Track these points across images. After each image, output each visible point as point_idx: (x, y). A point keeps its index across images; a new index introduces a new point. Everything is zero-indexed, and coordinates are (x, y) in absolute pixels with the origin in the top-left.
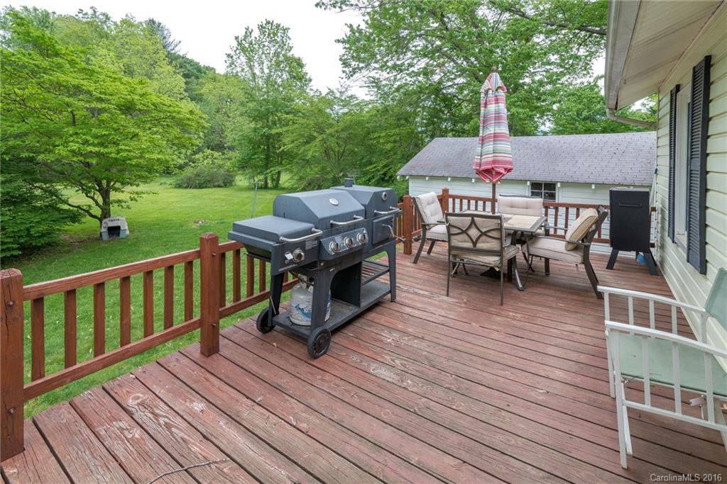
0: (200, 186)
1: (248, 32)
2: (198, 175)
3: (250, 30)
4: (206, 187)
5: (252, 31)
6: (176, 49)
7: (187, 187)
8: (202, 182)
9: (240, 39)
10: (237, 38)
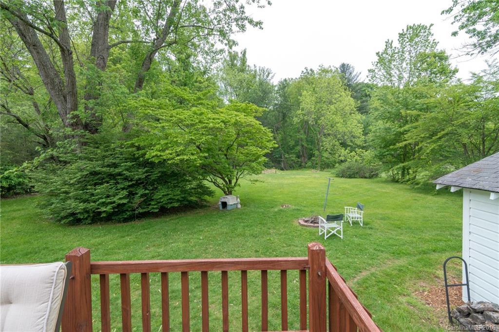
0: (350, 177)
1: (389, 44)
2: (349, 168)
3: (390, 41)
4: (355, 178)
5: (392, 42)
6: (358, 79)
7: (341, 177)
8: (352, 173)
9: (380, 53)
10: (377, 54)
